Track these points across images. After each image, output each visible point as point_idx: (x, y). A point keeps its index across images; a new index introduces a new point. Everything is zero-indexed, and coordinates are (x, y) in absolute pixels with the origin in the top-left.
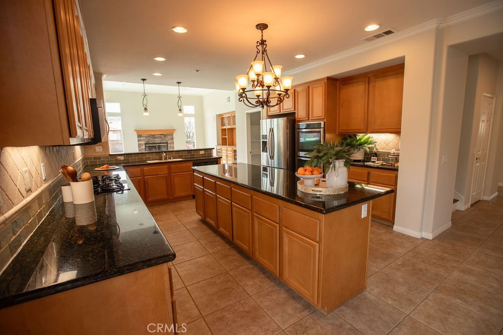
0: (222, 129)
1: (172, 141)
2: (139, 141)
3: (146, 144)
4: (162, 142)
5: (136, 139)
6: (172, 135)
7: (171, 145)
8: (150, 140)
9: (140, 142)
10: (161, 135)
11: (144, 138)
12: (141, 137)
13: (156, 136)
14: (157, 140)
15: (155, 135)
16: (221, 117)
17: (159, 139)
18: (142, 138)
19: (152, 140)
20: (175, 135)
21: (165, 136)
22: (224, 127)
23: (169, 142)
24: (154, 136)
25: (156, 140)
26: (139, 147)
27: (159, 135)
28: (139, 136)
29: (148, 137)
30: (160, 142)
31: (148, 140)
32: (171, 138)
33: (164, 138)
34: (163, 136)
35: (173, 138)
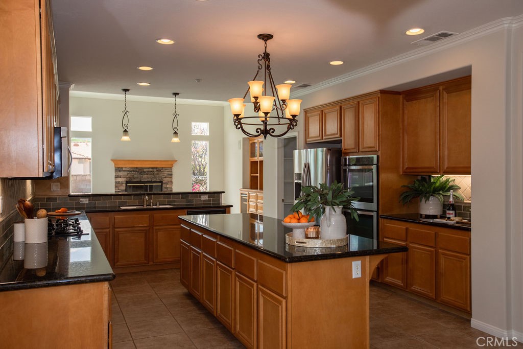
0: (251, 162)
1: (169, 179)
2: (116, 177)
3: (127, 182)
4: (154, 180)
5: (113, 173)
6: (171, 169)
7: (168, 186)
8: (135, 176)
9: (119, 180)
10: (152, 168)
11: (126, 173)
12: (120, 171)
13: (145, 170)
14: (146, 177)
15: (142, 169)
16: (251, 142)
17: (149, 176)
18: (121, 173)
19: (137, 177)
20: (175, 171)
21: (159, 170)
22: (256, 159)
23: (165, 180)
24: (140, 171)
26: (116, 187)
27: (149, 168)
28: (118, 170)
29: (131, 171)
30: (150, 180)
31: (131, 176)
32: (169, 174)
33: (158, 174)
34: (155, 170)
35: (172, 175)
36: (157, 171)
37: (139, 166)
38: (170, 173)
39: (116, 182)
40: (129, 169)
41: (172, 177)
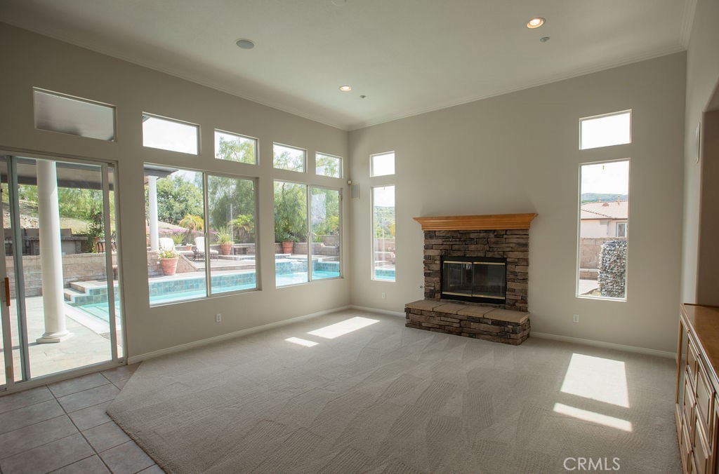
1: (520, 255)
2: (426, 248)
3: (442, 258)
4: (490, 255)
5: (421, 242)
6: (524, 232)
7: (518, 269)
8: (455, 247)
9: (431, 253)
10: (486, 231)
11: (440, 241)
12: (431, 237)
13: (472, 236)
14: (474, 250)
15: (465, 233)
17: (479, 247)
18: (433, 241)
19: (459, 248)
20: (535, 237)
21: (499, 235)
23: (512, 256)
24: (464, 236)
25: (473, 247)
27: (480, 232)
28: (429, 235)
29: (449, 238)
30: (481, 254)
31: (448, 247)
32: (519, 244)
33: (496, 243)
34: (492, 235)
35: (526, 245)
36: (496, 236)
37: (462, 228)
38: (521, 241)
39: (425, 257)
40: (444, 234)
41: (527, 251)
